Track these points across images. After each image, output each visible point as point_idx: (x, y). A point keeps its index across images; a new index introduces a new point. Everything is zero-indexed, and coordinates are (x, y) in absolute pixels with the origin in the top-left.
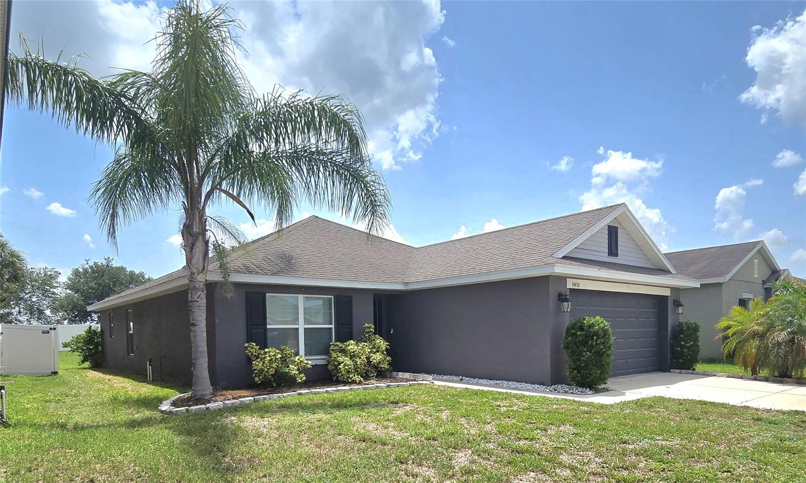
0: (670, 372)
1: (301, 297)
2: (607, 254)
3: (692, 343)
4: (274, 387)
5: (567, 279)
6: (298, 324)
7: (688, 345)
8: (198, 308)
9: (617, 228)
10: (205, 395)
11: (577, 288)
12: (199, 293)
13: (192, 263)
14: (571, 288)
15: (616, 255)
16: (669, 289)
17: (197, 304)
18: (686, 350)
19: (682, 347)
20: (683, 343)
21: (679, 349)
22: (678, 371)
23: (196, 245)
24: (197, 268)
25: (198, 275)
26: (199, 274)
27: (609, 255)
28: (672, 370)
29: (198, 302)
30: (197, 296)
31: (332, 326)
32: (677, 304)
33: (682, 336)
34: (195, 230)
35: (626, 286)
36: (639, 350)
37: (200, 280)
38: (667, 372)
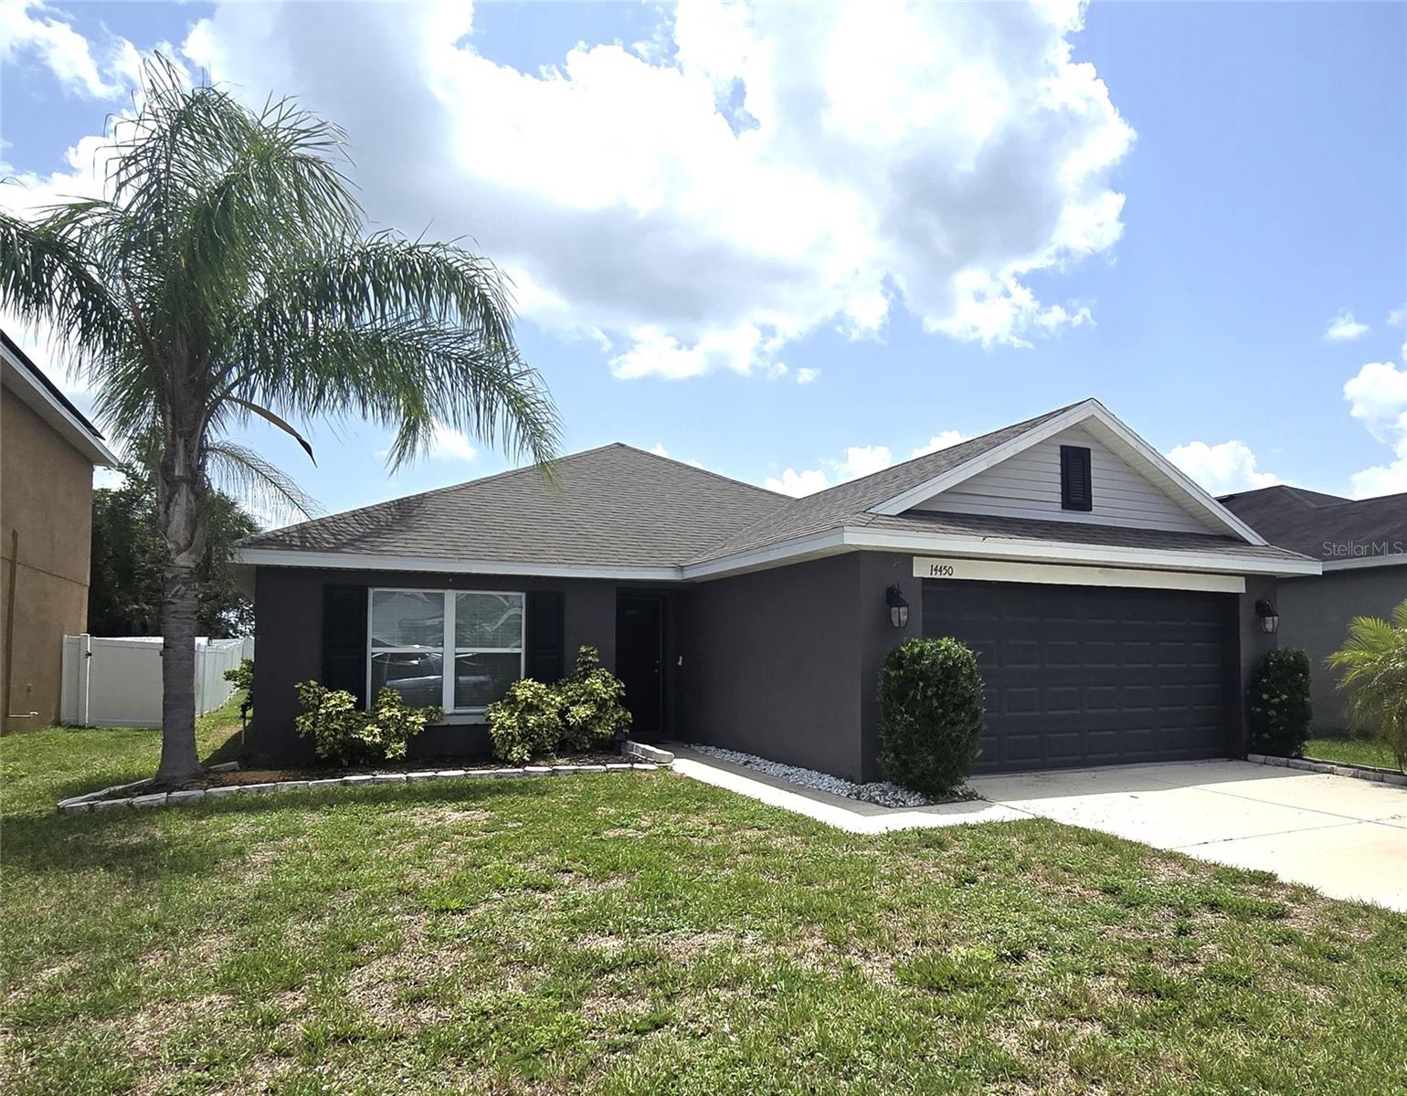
0: (1246, 760)
1: (450, 597)
2: (1060, 505)
3: (1284, 697)
4: (345, 766)
5: (915, 558)
6: (442, 646)
7: (1276, 700)
8: (173, 615)
9: (1089, 450)
10: (175, 778)
11: (947, 576)
12: (178, 587)
13: (168, 532)
14: (929, 576)
15: (1086, 506)
16: (1243, 578)
17: (172, 608)
18: (1272, 713)
19: (1267, 705)
20: (1265, 696)
21: (1259, 710)
22: (1261, 758)
23: (174, 501)
24: (176, 543)
25: (178, 555)
26: (179, 551)
27: (1063, 508)
28: (1250, 757)
29: (174, 604)
30: (173, 593)
31: (522, 651)
32: (1263, 610)
33: (1265, 681)
34: (176, 474)
35: (1100, 572)
36: (1161, 709)
37: (182, 564)
38: (1240, 759)
